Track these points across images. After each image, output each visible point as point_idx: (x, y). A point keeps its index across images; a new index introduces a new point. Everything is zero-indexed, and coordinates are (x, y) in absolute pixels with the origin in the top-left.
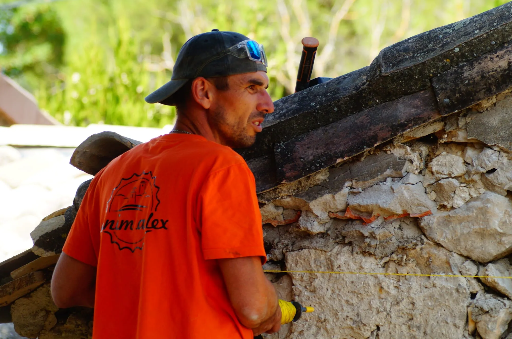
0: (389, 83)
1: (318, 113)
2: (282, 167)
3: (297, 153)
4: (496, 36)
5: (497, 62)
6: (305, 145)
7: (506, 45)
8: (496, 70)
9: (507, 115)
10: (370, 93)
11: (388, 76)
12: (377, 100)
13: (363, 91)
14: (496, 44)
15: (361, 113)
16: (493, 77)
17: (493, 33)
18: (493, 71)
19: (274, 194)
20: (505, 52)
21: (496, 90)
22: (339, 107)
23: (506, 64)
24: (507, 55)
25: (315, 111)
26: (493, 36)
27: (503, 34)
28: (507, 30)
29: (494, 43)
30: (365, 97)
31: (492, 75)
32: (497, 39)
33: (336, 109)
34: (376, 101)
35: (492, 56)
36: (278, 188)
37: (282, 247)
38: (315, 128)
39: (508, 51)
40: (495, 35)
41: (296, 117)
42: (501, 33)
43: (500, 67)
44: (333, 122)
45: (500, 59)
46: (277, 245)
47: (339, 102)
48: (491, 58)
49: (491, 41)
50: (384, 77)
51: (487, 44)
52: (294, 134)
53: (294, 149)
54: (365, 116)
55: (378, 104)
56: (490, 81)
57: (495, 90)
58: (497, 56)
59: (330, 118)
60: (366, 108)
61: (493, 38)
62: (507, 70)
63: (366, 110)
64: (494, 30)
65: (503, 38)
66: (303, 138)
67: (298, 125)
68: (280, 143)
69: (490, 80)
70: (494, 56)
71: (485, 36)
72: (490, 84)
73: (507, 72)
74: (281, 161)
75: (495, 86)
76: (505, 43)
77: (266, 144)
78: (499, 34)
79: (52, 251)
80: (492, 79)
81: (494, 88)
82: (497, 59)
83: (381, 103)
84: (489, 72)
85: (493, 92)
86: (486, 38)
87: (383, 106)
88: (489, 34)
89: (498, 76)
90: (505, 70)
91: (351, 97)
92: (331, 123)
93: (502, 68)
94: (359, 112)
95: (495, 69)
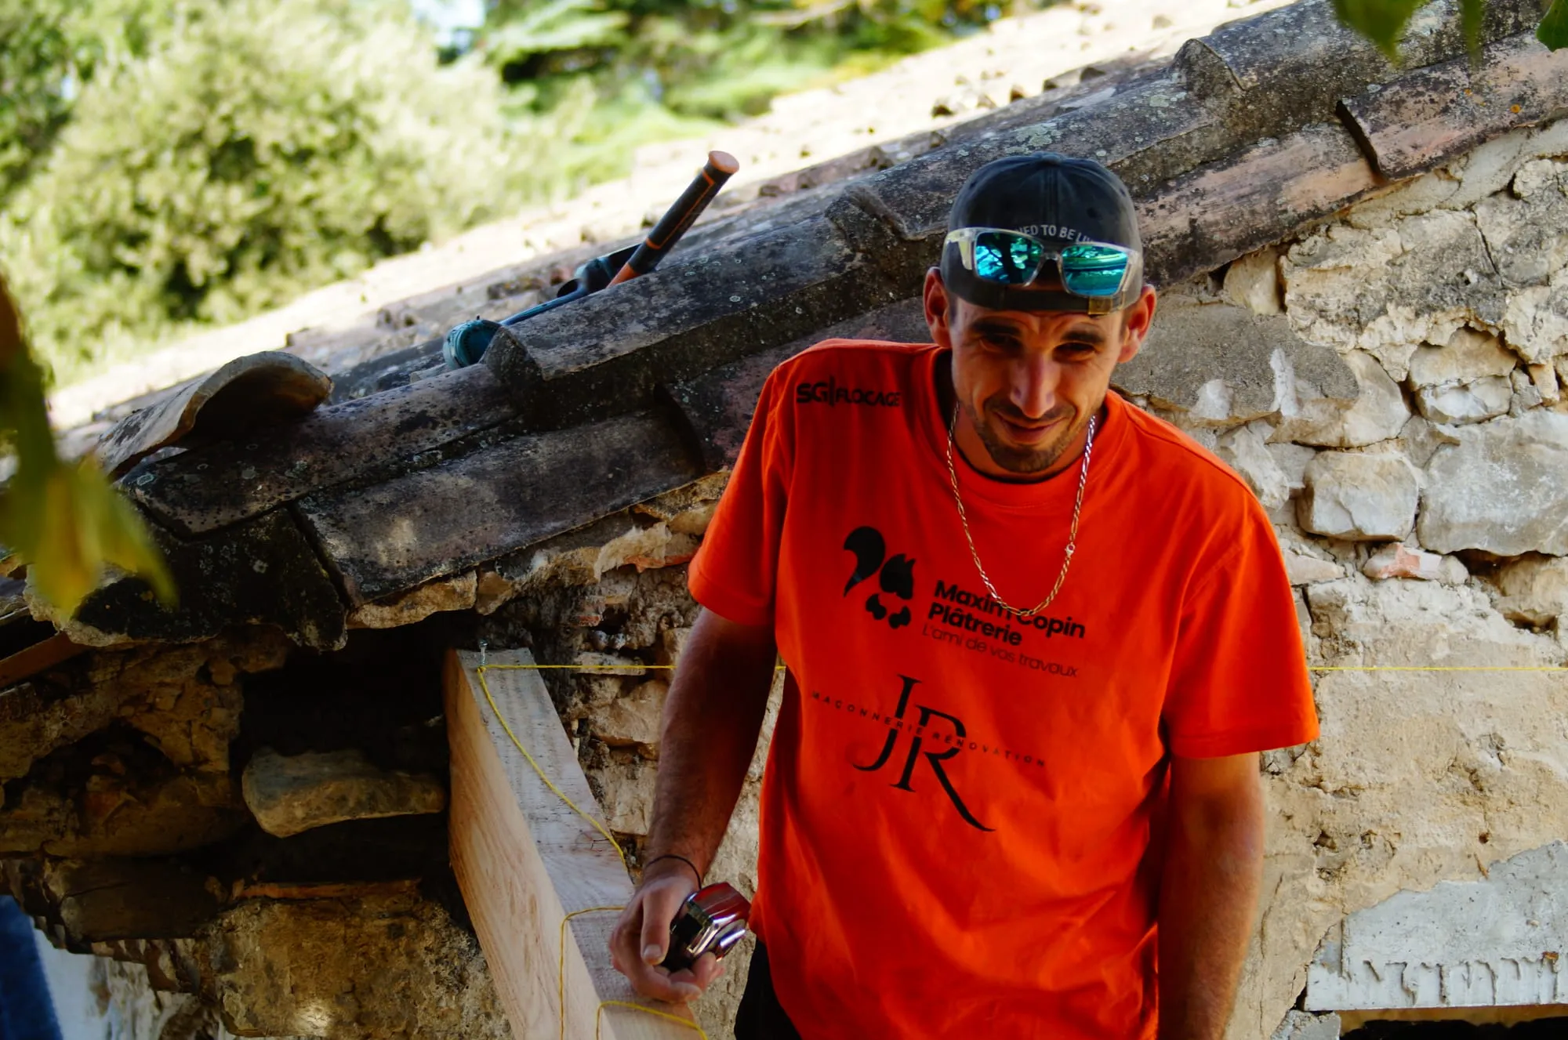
0: (925, 257)
1: (757, 318)
2: (711, 438)
3: (734, 407)
4: (1150, 164)
5: (1165, 218)
6: (747, 388)
7: (1172, 184)
8: (1166, 236)
9: (1164, 332)
10: (873, 276)
11: (923, 240)
12: (891, 294)
13: (856, 273)
14: (1151, 180)
15: (857, 321)
16: (1162, 250)
17: (1143, 158)
18: (1159, 238)
19: (683, 498)
20: (1178, 199)
21: (1170, 276)
22: (803, 305)
23: (1186, 224)
24: (1184, 206)
25: (749, 314)
26: (1145, 164)
27: (1163, 162)
28: (1173, 152)
29: (1146, 178)
30: (862, 286)
31: (1158, 246)
32: (1152, 171)
33: (798, 311)
34: (888, 295)
35: (1150, 206)
36: (695, 485)
37: (657, 617)
38: (756, 351)
39: (1182, 196)
40: (1146, 161)
41: (707, 326)
42: (1160, 159)
43: (1172, 229)
44: (795, 338)
45: (1171, 212)
46: (644, 613)
47: (803, 294)
48: (1149, 211)
49: (1140, 174)
50: (913, 242)
51: (1133, 179)
52: (705, 364)
53: (724, 398)
54: (874, 328)
55: (892, 301)
56: (1156, 258)
57: (1167, 276)
58: (1162, 207)
59: (788, 330)
60: (867, 310)
61: (1143, 168)
62: (1190, 235)
63: (869, 315)
64: (1145, 151)
65: (1165, 169)
66: (733, 373)
67: (715, 344)
68: (676, 383)
69: (1157, 255)
70: (1154, 206)
71: (1127, 162)
72: (1158, 265)
73: (1190, 239)
74: (704, 424)
75: (1167, 268)
76: (1169, 179)
77: (640, 385)
78: (1155, 160)
79: (121, 632)
80: (1161, 254)
81: (1164, 274)
82: (1163, 212)
83: (899, 300)
84: (1151, 240)
85: (1163, 282)
86: (1129, 168)
87: (908, 306)
88: (1135, 161)
89: (1173, 248)
90: (1185, 237)
91: (830, 284)
92: (791, 341)
93: (1178, 233)
94: (851, 317)
95: (1163, 233)
